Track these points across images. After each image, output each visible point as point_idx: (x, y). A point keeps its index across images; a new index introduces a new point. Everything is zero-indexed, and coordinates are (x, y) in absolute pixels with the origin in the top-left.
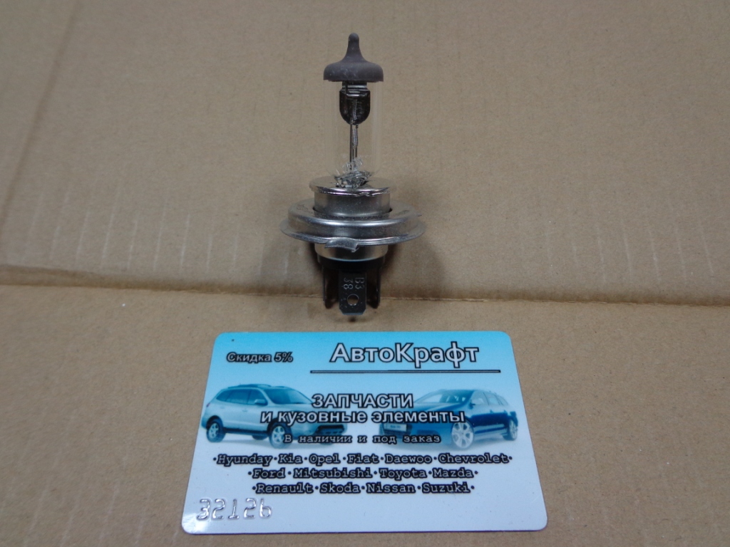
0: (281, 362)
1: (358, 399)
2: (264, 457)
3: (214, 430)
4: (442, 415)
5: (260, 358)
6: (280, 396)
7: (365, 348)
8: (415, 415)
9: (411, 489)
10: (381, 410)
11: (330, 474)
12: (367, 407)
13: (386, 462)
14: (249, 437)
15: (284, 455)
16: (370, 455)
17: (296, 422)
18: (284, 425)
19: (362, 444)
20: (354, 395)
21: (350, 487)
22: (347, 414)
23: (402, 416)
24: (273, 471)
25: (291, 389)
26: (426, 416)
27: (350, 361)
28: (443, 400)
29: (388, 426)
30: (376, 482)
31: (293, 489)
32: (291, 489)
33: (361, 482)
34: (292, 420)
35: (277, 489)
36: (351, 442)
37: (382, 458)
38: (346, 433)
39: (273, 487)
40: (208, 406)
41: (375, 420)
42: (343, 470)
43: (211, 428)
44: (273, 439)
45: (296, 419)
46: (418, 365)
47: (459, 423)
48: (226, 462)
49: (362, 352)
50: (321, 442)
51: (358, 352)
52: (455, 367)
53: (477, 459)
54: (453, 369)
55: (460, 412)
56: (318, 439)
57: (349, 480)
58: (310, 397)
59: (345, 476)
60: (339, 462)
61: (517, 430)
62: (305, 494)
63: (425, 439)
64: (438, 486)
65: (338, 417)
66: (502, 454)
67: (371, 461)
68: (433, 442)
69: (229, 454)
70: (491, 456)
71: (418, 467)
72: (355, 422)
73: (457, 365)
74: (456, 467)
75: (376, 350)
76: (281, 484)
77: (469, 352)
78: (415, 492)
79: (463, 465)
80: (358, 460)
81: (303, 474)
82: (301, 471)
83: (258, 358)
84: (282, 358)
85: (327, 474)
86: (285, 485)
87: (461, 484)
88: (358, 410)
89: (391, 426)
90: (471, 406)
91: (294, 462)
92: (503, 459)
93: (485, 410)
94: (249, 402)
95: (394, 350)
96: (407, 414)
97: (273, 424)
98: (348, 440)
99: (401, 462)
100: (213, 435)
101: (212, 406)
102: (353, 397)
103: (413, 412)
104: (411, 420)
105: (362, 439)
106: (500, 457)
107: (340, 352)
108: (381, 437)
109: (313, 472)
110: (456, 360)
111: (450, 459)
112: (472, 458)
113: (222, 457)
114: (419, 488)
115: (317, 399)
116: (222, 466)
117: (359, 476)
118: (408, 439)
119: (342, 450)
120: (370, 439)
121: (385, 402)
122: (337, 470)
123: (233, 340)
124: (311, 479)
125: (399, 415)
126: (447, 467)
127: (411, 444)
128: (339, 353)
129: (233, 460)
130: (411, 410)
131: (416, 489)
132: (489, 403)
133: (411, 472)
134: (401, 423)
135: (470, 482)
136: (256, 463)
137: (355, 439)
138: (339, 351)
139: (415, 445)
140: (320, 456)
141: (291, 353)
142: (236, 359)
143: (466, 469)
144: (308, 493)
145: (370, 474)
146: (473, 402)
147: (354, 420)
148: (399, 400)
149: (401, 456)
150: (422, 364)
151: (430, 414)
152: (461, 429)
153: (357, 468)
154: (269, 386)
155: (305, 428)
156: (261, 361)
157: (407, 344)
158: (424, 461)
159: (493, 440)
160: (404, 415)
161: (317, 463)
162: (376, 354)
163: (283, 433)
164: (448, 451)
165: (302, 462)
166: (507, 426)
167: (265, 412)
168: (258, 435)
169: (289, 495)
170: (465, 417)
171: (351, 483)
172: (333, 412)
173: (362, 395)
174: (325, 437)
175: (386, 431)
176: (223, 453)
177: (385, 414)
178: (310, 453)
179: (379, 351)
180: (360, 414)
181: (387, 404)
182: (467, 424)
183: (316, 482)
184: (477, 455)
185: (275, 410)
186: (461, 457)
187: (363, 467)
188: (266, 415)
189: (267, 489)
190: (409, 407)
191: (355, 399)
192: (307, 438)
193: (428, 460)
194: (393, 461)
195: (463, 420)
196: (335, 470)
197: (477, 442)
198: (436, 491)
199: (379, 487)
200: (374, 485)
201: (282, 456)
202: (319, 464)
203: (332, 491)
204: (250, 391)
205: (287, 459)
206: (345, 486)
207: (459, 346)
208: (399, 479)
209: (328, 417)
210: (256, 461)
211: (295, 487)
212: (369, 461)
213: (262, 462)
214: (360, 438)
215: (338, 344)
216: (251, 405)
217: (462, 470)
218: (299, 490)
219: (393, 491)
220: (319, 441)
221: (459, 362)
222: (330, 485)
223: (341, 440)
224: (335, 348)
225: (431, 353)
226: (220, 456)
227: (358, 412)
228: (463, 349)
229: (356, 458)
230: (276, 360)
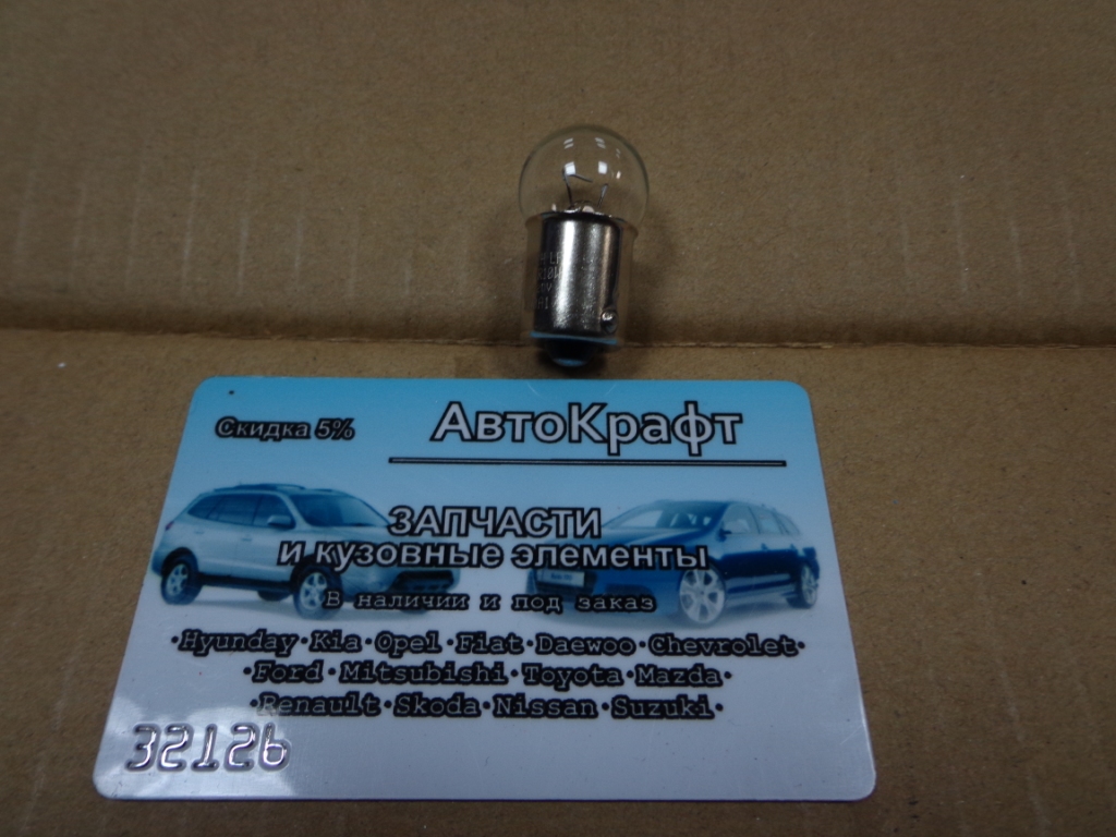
0: (329, 440)
1: (486, 519)
2: (279, 637)
3: (177, 579)
4: (660, 554)
5: (285, 430)
6: (322, 509)
7: (506, 413)
8: (603, 552)
9: (588, 709)
10: (533, 542)
11: (417, 675)
12: (503, 535)
13: (538, 651)
14: (252, 595)
15: (322, 633)
16: (505, 635)
17: (352, 565)
18: (327, 569)
19: (489, 612)
20: (478, 509)
21: (458, 704)
22: (461, 548)
23: (576, 555)
24: (297, 666)
25: (346, 496)
26: (626, 555)
27: (474, 438)
28: (664, 523)
29: (546, 576)
30: (514, 693)
31: (337, 706)
32: (333, 707)
33: (482, 693)
34: (344, 561)
35: (303, 706)
36: (467, 607)
37: (530, 643)
38: (457, 589)
39: (294, 700)
40: (168, 528)
41: (518, 562)
42: (446, 667)
43: (172, 575)
44: (303, 599)
45: (353, 558)
46: (614, 449)
47: (696, 571)
48: (200, 647)
49: (498, 420)
50: (403, 608)
51: (492, 421)
52: (691, 454)
53: (730, 647)
54: (685, 456)
55: (698, 548)
56: (397, 601)
57: (458, 688)
58: (385, 511)
59: (449, 679)
60: (439, 650)
61: (816, 586)
62: (363, 717)
64: (646, 702)
65: (441, 555)
66: (783, 637)
67: (507, 649)
68: (639, 610)
69: (207, 629)
70: (761, 639)
71: (605, 661)
72: (478, 566)
73: (695, 450)
74: (686, 662)
75: (529, 417)
76: (312, 696)
77: (722, 423)
78: (596, 715)
79: (701, 659)
80: (478, 645)
81: (362, 673)
82: (357, 668)
83: (281, 431)
84: (332, 430)
85: (411, 674)
86: (322, 698)
87: (695, 698)
88: (484, 541)
89: (553, 576)
90: (723, 535)
91: (343, 649)
92: (786, 647)
93: (752, 545)
94: (258, 521)
95: (567, 418)
96: (587, 551)
97: (304, 567)
98: (461, 603)
99: (570, 652)
100: (175, 589)
101: (175, 529)
102: (475, 513)
103: (599, 547)
104: (595, 563)
105: (490, 602)
106: (779, 643)
107: (454, 421)
108: (530, 598)
109: (383, 670)
110: (694, 439)
111: (674, 647)
112: (721, 644)
113: (191, 636)
114: (605, 706)
115: (400, 516)
116: (190, 654)
117: (478, 680)
118: (588, 603)
119: (447, 624)
120: (506, 603)
121: (543, 525)
122: (433, 666)
123: (232, 392)
124: (377, 684)
125: (569, 553)
126: (667, 662)
127: (593, 613)
128: (451, 423)
129: (214, 643)
130: (595, 543)
131: (599, 708)
132: (759, 530)
133: (589, 672)
134: (573, 568)
135: (714, 695)
136: (263, 649)
137: (475, 602)
138: (451, 419)
139: (601, 615)
140: (399, 637)
141: (351, 420)
142: (235, 430)
143: (706, 667)
144: (368, 715)
145: (502, 676)
146: (727, 527)
147: (475, 561)
148: (570, 520)
149: (570, 637)
150: (622, 446)
151: (636, 551)
152: (699, 583)
153: (476, 663)
154: (302, 488)
155: (371, 577)
156: (287, 436)
157: (593, 405)
158: (618, 651)
159: (766, 608)
160: (581, 552)
161: (390, 652)
162: (528, 425)
163: (323, 587)
164: (669, 631)
165: (360, 649)
166: (796, 579)
167: (289, 543)
168: (270, 590)
169: (328, 718)
170: (708, 559)
171: (462, 694)
172: (432, 545)
173: (495, 509)
174: (413, 596)
175: (542, 585)
176: (193, 626)
177: (541, 550)
178: (379, 630)
179: (534, 420)
180: (489, 548)
181: (545, 529)
182: (712, 573)
183: (387, 692)
184: (732, 637)
185: (309, 537)
186: (697, 641)
187: (489, 660)
188: (291, 547)
189: (281, 705)
190: (592, 536)
191: (479, 518)
192: (373, 599)
193: (626, 647)
194: (553, 651)
195: (703, 563)
196: (429, 666)
197: (732, 612)
198: (642, 714)
199: (520, 704)
200: (509, 700)
201: (317, 635)
202: (395, 654)
203: (419, 710)
204: (262, 498)
205: (328, 642)
206: (449, 700)
207: (701, 411)
208: (563, 686)
209: (420, 554)
210: (262, 644)
211: (341, 702)
212: (502, 649)
213: (275, 647)
214: (486, 599)
215: (451, 404)
216: (260, 526)
217: (698, 671)
218: (350, 708)
219: (550, 713)
220: (400, 605)
221: (699, 444)
222: (417, 697)
223: (445, 603)
224: (443, 411)
225: (641, 425)
226: (188, 634)
227: (483, 544)
228: (710, 416)
229: (475, 641)
230: (320, 434)
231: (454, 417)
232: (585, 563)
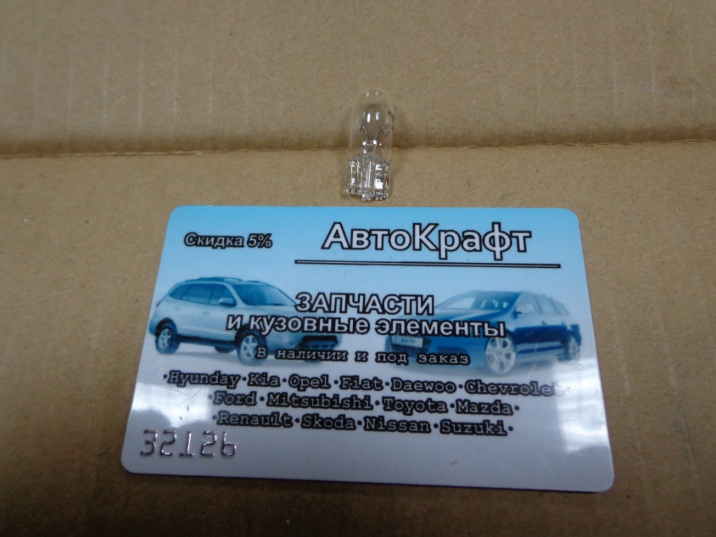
0: (256, 248)
1: (359, 302)
2: (229, 377)
3: (165, 337)
4: (473, 327)
5: (228, 241)
6: (252, 294)
7: (371, 230)
8: (435, 324)
9: (425, 427)
10: (389, 317)
11: (315, 402)
12: (369, 312)
13: (392, 389)
14: (211, 349)
15: (255, 374)
16: (371, 379)
17: (273, 331)
18: (257, 334)
19: (361, 363)
20: (353, 295)
21: (342, 421)
22: (342, 321)
23: (417, 327)
24: (240, 395)
25: (268, 285)
26: (451, 327)
27: (350, 247)
28: (476, 306)
29: (398, 340)
30: (377, 415)
31: (266, 421)
32: (264, 421)
33: (358, 415)
34: (268, 328)
35: (245, 420)
36: (346, 360)
37: (387, 384)
38: (340, 348)
39: (240, 416)
40: (158, 305)
41: (379, 331)
42: (334, 398)
43: (162, 336)
44: (242, 352)
45: (273, 326)
46: (443, 255)
47: (497, 339)
48: (180, 381)
49: (366, 235)
50: (306, 359)
52: (495, 259)
53: (518, 390)
54: (493, 261)
55: (499, 323)
56: (302, 354)
57: (341, 412)
58: (293, 297)
59: (336, 406)
60: (329, 386)
61: (579, 350)
62: (282, 427)
63: (448, 359)
64: (463, 424)
65: (329, 325)
66: (555, 384)
67: (372, 387)
68: (459, 364)
69: (184, 370)
70: (540, 385)
71: (436, 397)
72: (353, 333)
73: (498, 256)
74: (489, 399)
75: (386, 233)
76: (250, 414)
77: (517, 237)
78: (430, 431)
79: (499, 397)
80: (354, 384)
81: (281, 401)
82: (278, 397)
83: (225, 242)
84: (258, 241)
86: (256, 415)
87: (495, 423)
88: (357, 316)
89: (402, 340)
90: (516, 315)
91: (268, 385)
93: (534, 322)
94: (213, 301)
95: (412, 234)
96: (424, 324)
97: (243, 332)
98: (343, 356)
99: (413, 390)
100: (164, 344)
101: (163, 305)
102: (351, 297)
103: (433, 321)
104: (430, 332)
105: (361, 357)
106: (552, 388)
107: (337, 235)
108: (387, 354)
109: (294, 399)
110: (498, 249)
111: (482, 389)
112: (513, 387)
113: (175, 375)
114: (436, 426)
115: (303, 299)
116: (175, 385)
117: (354, 406)
118: (425, 358)
119: (334, 370)
120: (372, 357)
121: (396, 306)
122: (325, 397)
124: (290, 408)
125: (413, 325)
126: (476, 398)
127: (428, 365)
128: (335, 237)
129: (189, 379)
130: (430, 319)
131: (432, 427)
132: (541, 312)
133: (426, 404)
134: (415, 335)
135: (507, 421)
136: (219, 384)
137: (351, 356)
139: (433, 367)
140: (303, 378)
141: (270, 235)
142: (197, 241)
143: (503, 402)
144: (285, 427)
145: (369, 405)
146: (518, 310)
147: (351, 330)
148: (414, 303)
149: (413, 381)
151: (457, 324)
152: (499, 347)
153: (352, 396)
154: (240, 280)
155: (285, 339)
156: (229, 246)
157: (429, 225)
158: (445, 390)
159: (544, 364)
160: (420, 325)
161: (298, 387)
162: (386, 238)
163: (255, 344)
164: (479, 378)
165: (279, 385)
166: (565, 345)
167: (233, 316)
168: (222, 346)
169: (260, 428)
170: (505, 331)
171: (344, 416)
172: (324, 318)
173: (364, 295)
174: (312, 352)
175: (394, 346)
176: (176, 369)
177: (395, 323)
178: (291, 373)
179: (390, 235)
180: (361, 321)
181: (397, 309)
182: (508, 340)
183: (297, 413)
184: (520, 383)
185: (245, 312)
186: (497, 385)
187: (361, 394)
188: (234, 319)
189: (231, 419)
190: (428, 314)
191: (354, 301)
192: (286, 354)
193: (450, 387)
194: (402, 389)
195: (502, 334)
196: (323, 397)
197: (521, 367)
198: (460, 431)
199: (381, 423)
200: (374, 420)
201: (252, 376)
202: (301, 388)
203: (317, 425)
204: (214, 286)
205: (259, 380)
206: (336, 419)
207: (502, 229)
208: (409, 412)
209: (316, 325)
210: (219, 381)
211: (268, 418)
212: (369, 387)
213: (226, 382)
214: (359, 354)
215: (335, 223)
216: (215, 305)
217: (497, 404)
218: (274, 422)
219: (400, 429)
220: (304, 357)
221: (501, 252)
222: (316, 417)
223: (333, 357)
224: (330, 229)
225: (462, 239)
226: (173, 373)
227: (357, 318)
228: (509, 233)
229: (352, 381)
230: (250, 244)
231: (337, 232)
232: (423, 332)
